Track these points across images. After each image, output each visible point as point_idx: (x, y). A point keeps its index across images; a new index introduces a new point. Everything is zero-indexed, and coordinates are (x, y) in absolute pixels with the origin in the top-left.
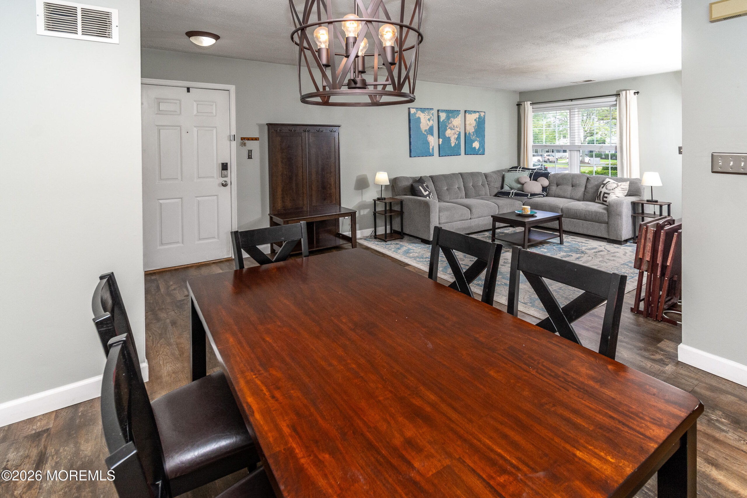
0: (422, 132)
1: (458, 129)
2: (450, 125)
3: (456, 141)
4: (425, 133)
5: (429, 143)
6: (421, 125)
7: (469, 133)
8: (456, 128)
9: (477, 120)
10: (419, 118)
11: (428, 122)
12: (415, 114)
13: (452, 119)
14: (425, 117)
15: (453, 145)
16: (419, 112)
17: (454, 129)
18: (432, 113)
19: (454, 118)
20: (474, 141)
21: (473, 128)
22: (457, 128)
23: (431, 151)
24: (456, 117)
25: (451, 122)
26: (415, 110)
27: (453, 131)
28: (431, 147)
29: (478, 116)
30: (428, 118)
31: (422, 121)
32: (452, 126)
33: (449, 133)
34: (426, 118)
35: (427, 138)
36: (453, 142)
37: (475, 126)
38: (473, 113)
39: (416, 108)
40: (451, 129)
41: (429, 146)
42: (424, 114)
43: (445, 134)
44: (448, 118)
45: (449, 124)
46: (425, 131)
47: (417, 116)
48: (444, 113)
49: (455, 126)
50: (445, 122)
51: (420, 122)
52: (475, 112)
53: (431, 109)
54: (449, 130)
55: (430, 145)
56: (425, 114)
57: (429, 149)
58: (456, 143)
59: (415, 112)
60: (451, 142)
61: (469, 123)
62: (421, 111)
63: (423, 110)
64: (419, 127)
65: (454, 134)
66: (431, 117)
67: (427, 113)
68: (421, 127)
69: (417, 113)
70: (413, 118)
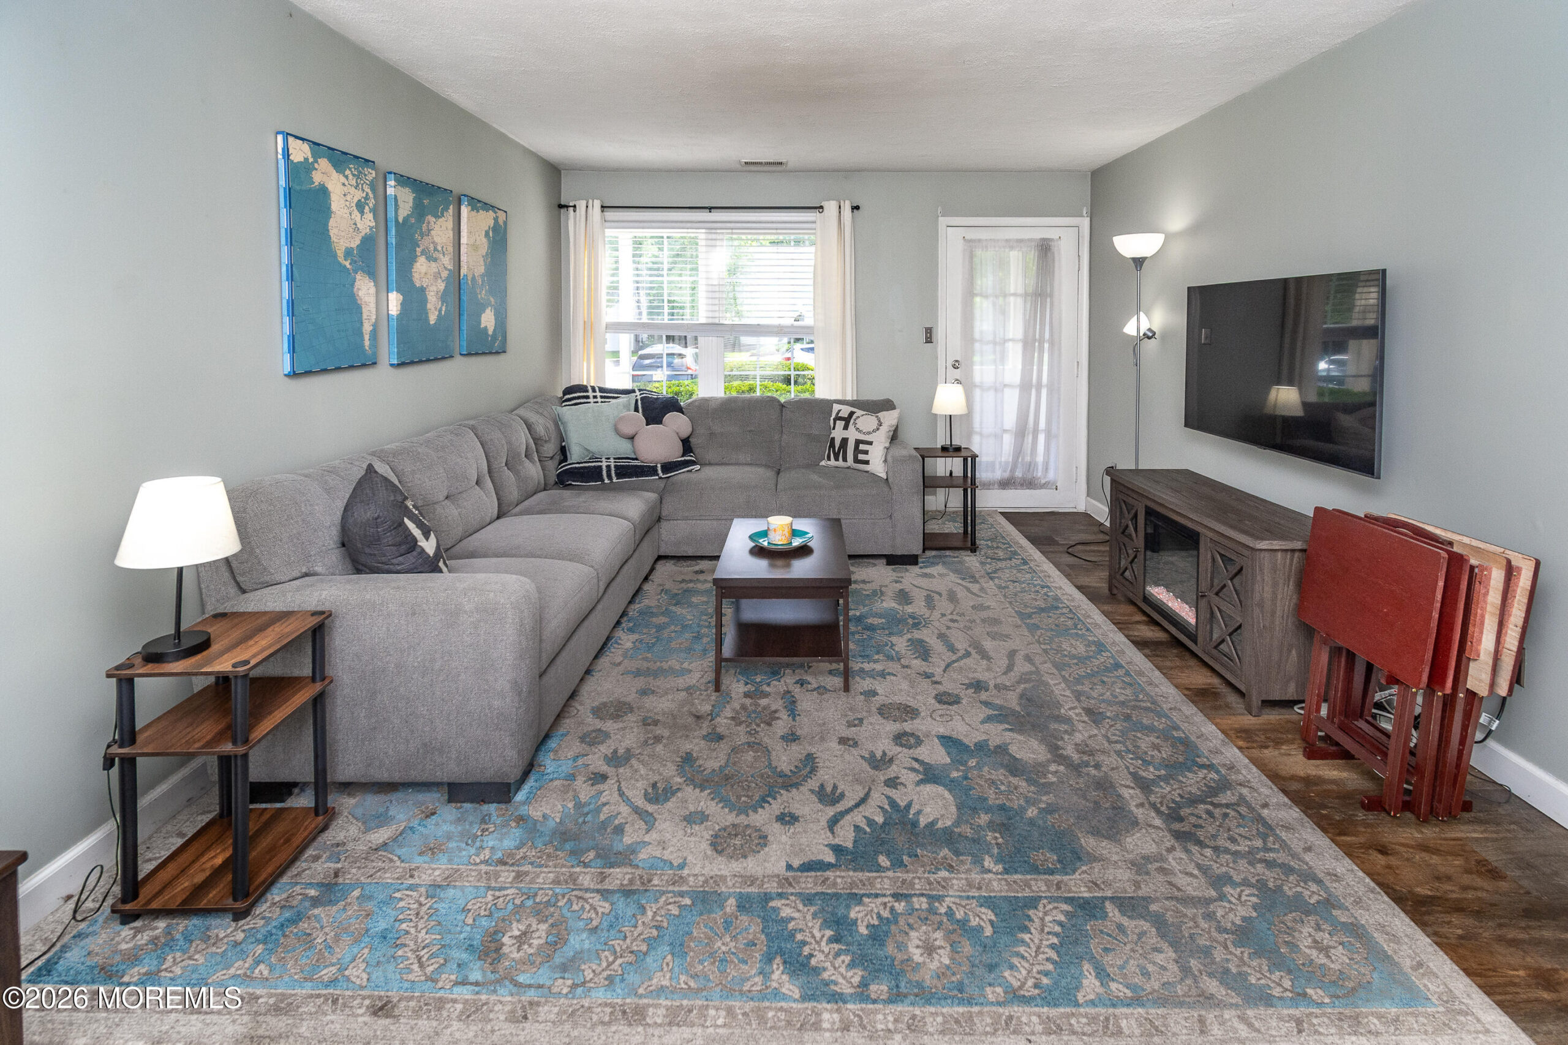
0: (335, 256)
1: (446, 261)
2: (424, 242)
3: (443, 303)
4: (347, 264)
5: (360, 309)
6: (332, 223)
7: (473, 278)
8: (441, 256)
9: (490, 234)
10: (323, 191)
11: (356, 215)
12: (306, 167)
13: (430, 218)
14: (345, 189)
15: (432, 318)
16: (324, 164)
17: (435, 260)
18: (369, 178)
19: (437, 217)
20: (482, 307)
21: (479, 262)
22: (444, 255)
23: (367, 343)
24: (439, 215)
25: (429, 231)
26: (306, 149)
27: (432, 267)
28: (367, 328)
29: (492, 223)
30: (356, 200)
31: (333, 206)
32: (430, 247)
33: (421, 270)
34: (349, 197)
35: (353, 285)
36: (433, 311)
37: (485, 254)
38: (477, 207)
39: (315, 143)
40: (430, 258)
41: (362, 324)
42: (342, 179)
43: (413, 272)
44: (420, 211)
45: (422, 235)
46: (348, 253)
47: (317, 178)
48: (407, 190)
49: (439, 248)
50: (412, 226)
51: (327, 210)
52: (485, 206)
53: (367, 161)
54: (422, 259)
55: (365, 316)
56: (347, 177)
57: (363, 337)
58: (440, 311)
59: (306, 159)
60: (429, 307)
61: (468, 245)
62: (330, 160)
63: (340, 159)
64: (323, 234)
65: (437, 276)
66: (367, 198)
67: (354, 175)
68: (331, 234)
69: (316, 165)
70: (304, 188)
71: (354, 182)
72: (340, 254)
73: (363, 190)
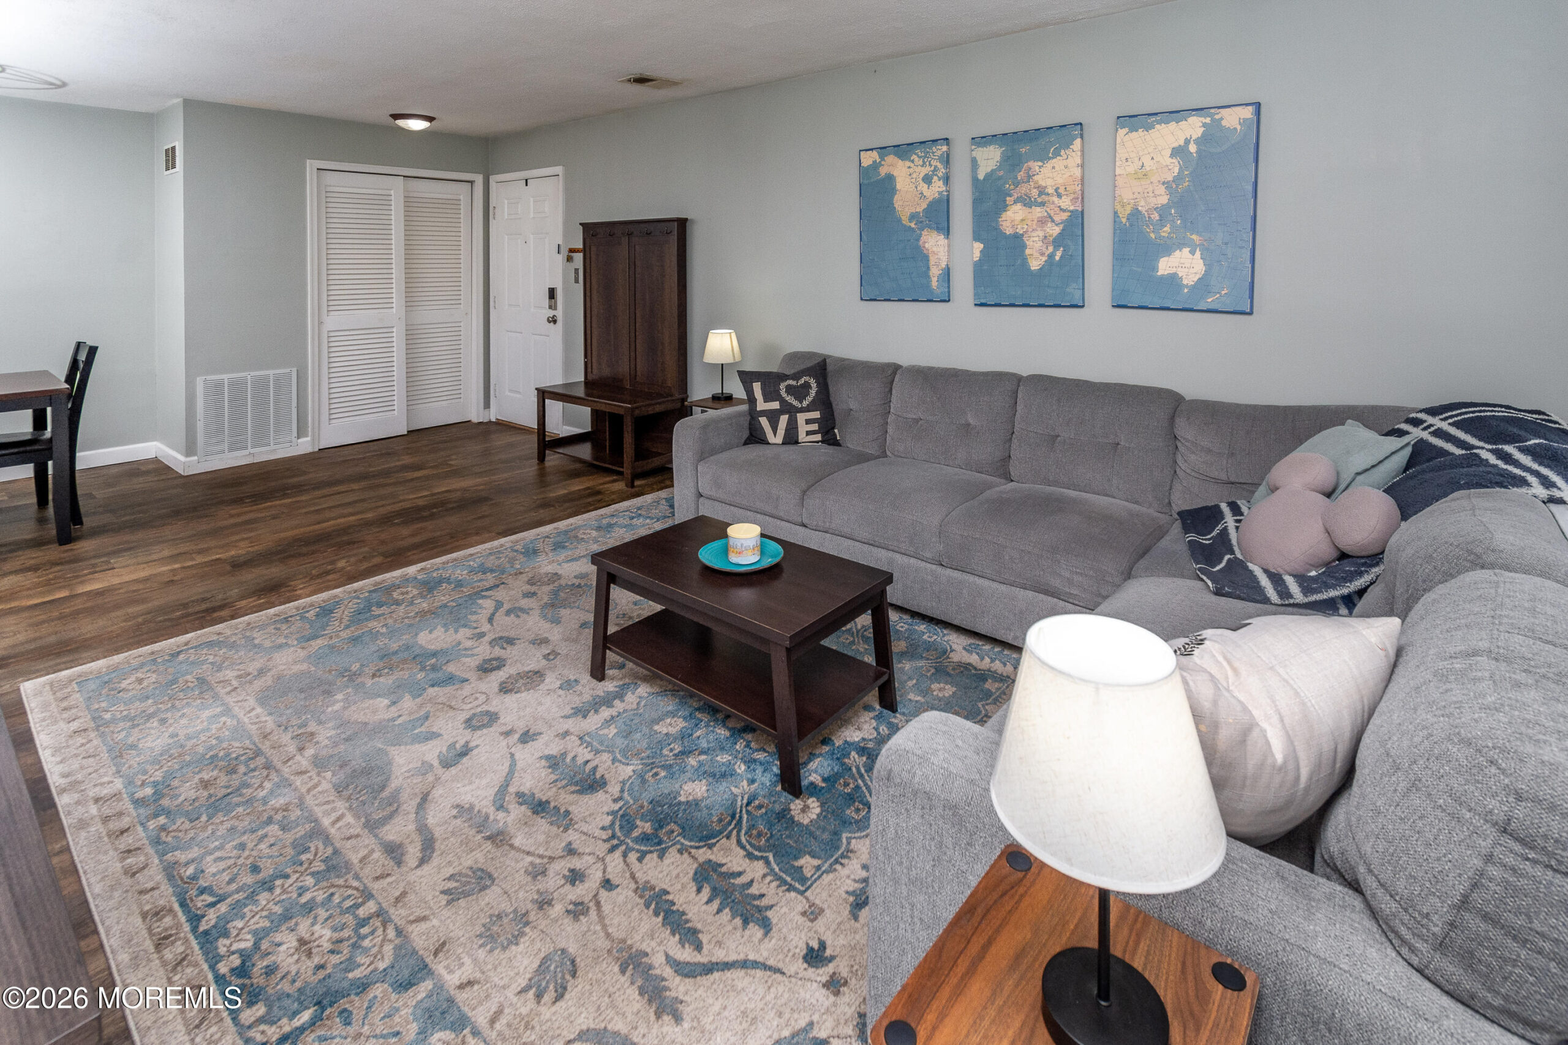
0: (899, 220)
1: (1066, 202)
2: (1023, 189)
3: (1056, 248)
4: (913, 225)
5: (926, 258)
6: (895, 199)
7: (1135, 214)
8: (1055, 199)
9: (1193, 148)
10: (890, 178)
11: (923, 187)
12: (875, 166)
13: (1035, 165)
14: (911, 170)
15: (1035, 264)
16: (891, 159)
17: (1043, 204)
18: (939, 153)
19: (1044, 158)
20: (1167, 249)
21: (1162, 190)
22: (1059, 196)
23: (934, 283)
24: (1057, 154)
25: (1029, 177)
26: (875, 155)
27: (1038, 212)
28: (935, 272)
29: (1198, 132)
30: (922, 175)
31: (898, 187)
32: (1035, 193)
33: (1014, 217)
34: (914, 176)
35: (918, 240)
36: (1036, 255)
37: (1178, 179)
38: (1159, 123)
39: (881, 148)
40: (1027, 202)
41: (928, 268)
42: (908, 164)
43: (997, 222)
44: (1012, 162)
45: (1017, 184)
46: (913, 217)
47: (883, 171)
48: (992, 148)
49: (1050, 191)
50: (1000, 178)
51: (893, 190)
52: (1176, 114)
53: (933, 141)
54: (1019, 206)
55: (932, 262)
56: (913, 161)
57: (929, 277)
58: (1051, 256)
59: (875, 162)
60: (1028, 252)
61: (1131, 168)
63: (903, 150)
64: (890, 207)
65: (1042, 222)
66: (936, 169)
67: (919, 157)
68: (896, 206)
69: (883, 163)
70: (872, 180)
71: (921, 162)
72: (905, 220)
73: (930, 165)
